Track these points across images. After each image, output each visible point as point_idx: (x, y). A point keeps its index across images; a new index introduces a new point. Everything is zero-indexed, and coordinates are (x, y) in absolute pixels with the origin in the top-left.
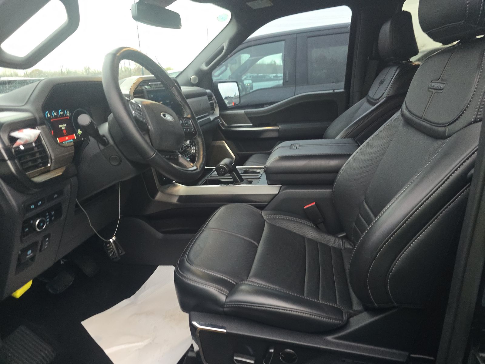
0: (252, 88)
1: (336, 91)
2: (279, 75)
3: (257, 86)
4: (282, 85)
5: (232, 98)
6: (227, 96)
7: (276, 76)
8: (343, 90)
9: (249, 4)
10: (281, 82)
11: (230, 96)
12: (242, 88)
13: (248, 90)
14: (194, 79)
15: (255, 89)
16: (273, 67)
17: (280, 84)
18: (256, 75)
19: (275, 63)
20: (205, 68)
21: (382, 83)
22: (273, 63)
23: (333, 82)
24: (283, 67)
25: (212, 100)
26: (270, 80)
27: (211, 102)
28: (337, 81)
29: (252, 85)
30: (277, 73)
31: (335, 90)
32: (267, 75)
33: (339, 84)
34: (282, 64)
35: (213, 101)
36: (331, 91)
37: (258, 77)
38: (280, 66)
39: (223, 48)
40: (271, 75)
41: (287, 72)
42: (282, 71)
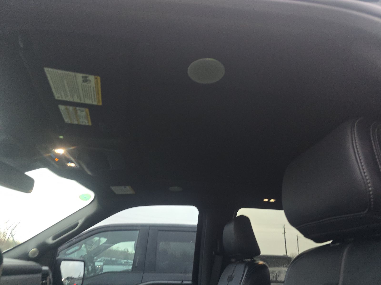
0: (102, 270)
1: (185, 282)
2: (129, 261)
3: (107, 268)
4: (130, 270)
5: (75, 279)
6: (70, 276)
7: (127, 262)
8: (190, 282)
9: (113, 188)
10: (130, 267)
11: (72, 277)
12: (92, 270)
13: (98, 272)
14: (34, 253)
15: (104, 271)
16: (125, 254)
17: (129, 270)
18: (109, 259)
19: (128, 251)
20: (50, 241)
21: (230, 279)
22: (126, 250)
23: (181, 273)
24: (134, 255)
25: (46, 280)
26: (121, 264)
27: (44, 282)
28: (186, 272)
29: (103, 267)
30: (128, 259)
31: (183, 282)
32: (120, 260)
33: (187, 275)
34: (134, 252)
35: (48, 281)
36: (179, 282)
37: (111, 261)
38: (131, 254)
39: (77, 224)
40: (122, 261)
41: (137, 260)
42: (133, 258)
